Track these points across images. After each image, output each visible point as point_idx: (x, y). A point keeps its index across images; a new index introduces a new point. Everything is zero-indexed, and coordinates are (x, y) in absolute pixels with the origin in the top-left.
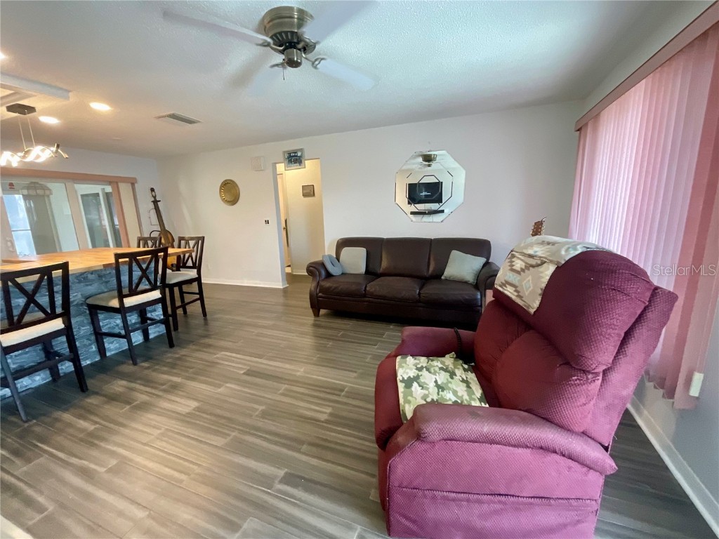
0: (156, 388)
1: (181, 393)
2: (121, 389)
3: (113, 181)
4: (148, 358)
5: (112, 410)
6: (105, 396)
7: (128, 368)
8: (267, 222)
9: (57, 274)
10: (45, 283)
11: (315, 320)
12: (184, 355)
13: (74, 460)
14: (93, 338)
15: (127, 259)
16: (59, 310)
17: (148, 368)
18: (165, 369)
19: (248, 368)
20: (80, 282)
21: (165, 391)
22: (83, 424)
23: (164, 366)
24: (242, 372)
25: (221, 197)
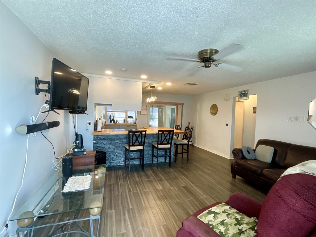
0: (156, 177)
1: (161, 183)
2: (150, 174)
3: (177, 104)
4: (161, 168)
5: (144, 179)
6: (146, 174)
7: (155, 168)
8: (227, 125)
9: (143, 133)
10: (141, 136)
11: (232, 180)
12: (171, 171)
13: (130, 186)
14: (151, 155)
15: (161, 132)
16: (142, 144)
17: (159, 171)
18: (163, 173)
19: (186, 185)
20: (152, 137)
21: (158, 180)
22: (137, 179)
23: (163, 172)
24: (183, 186)
25: (210, 111)
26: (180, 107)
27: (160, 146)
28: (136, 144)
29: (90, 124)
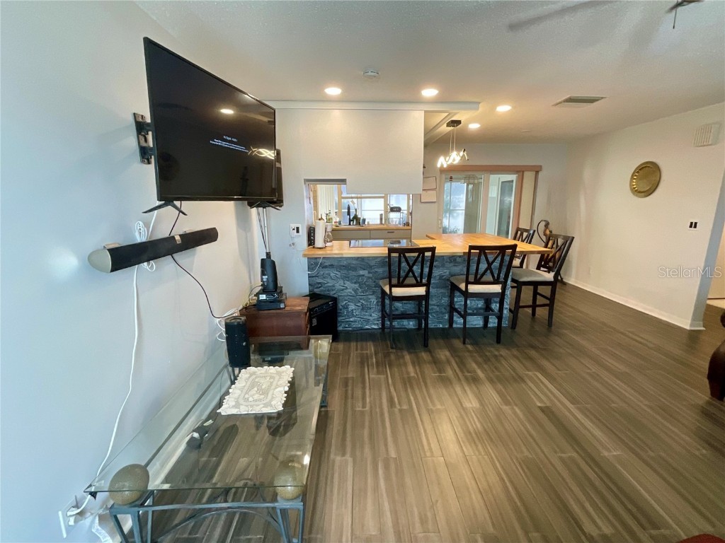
0: (462, 371)
1: (475, 389)
2: (443, 358)
3: (520, 171)
4: (475, 343)
5: (430, 372)
6: (432, 356)
7: (457, 343)
8: (693, 225)
10: (420, 259)
12: (502, 356)
13: (392, 389)
14: (448, 308)
15: (478, 251)
16: (424, 281)
17: (469, 351)
18: (480, 360)
19: (548, 404)
20: (451, 262)
21: (466, 379)
22: (411, 369)
23: (481, 356)
24: (539, 405)
25: (631, 185)
26: (529, 176)
27: (474, 288)
28: (407, 281)
29: (298, 232)
